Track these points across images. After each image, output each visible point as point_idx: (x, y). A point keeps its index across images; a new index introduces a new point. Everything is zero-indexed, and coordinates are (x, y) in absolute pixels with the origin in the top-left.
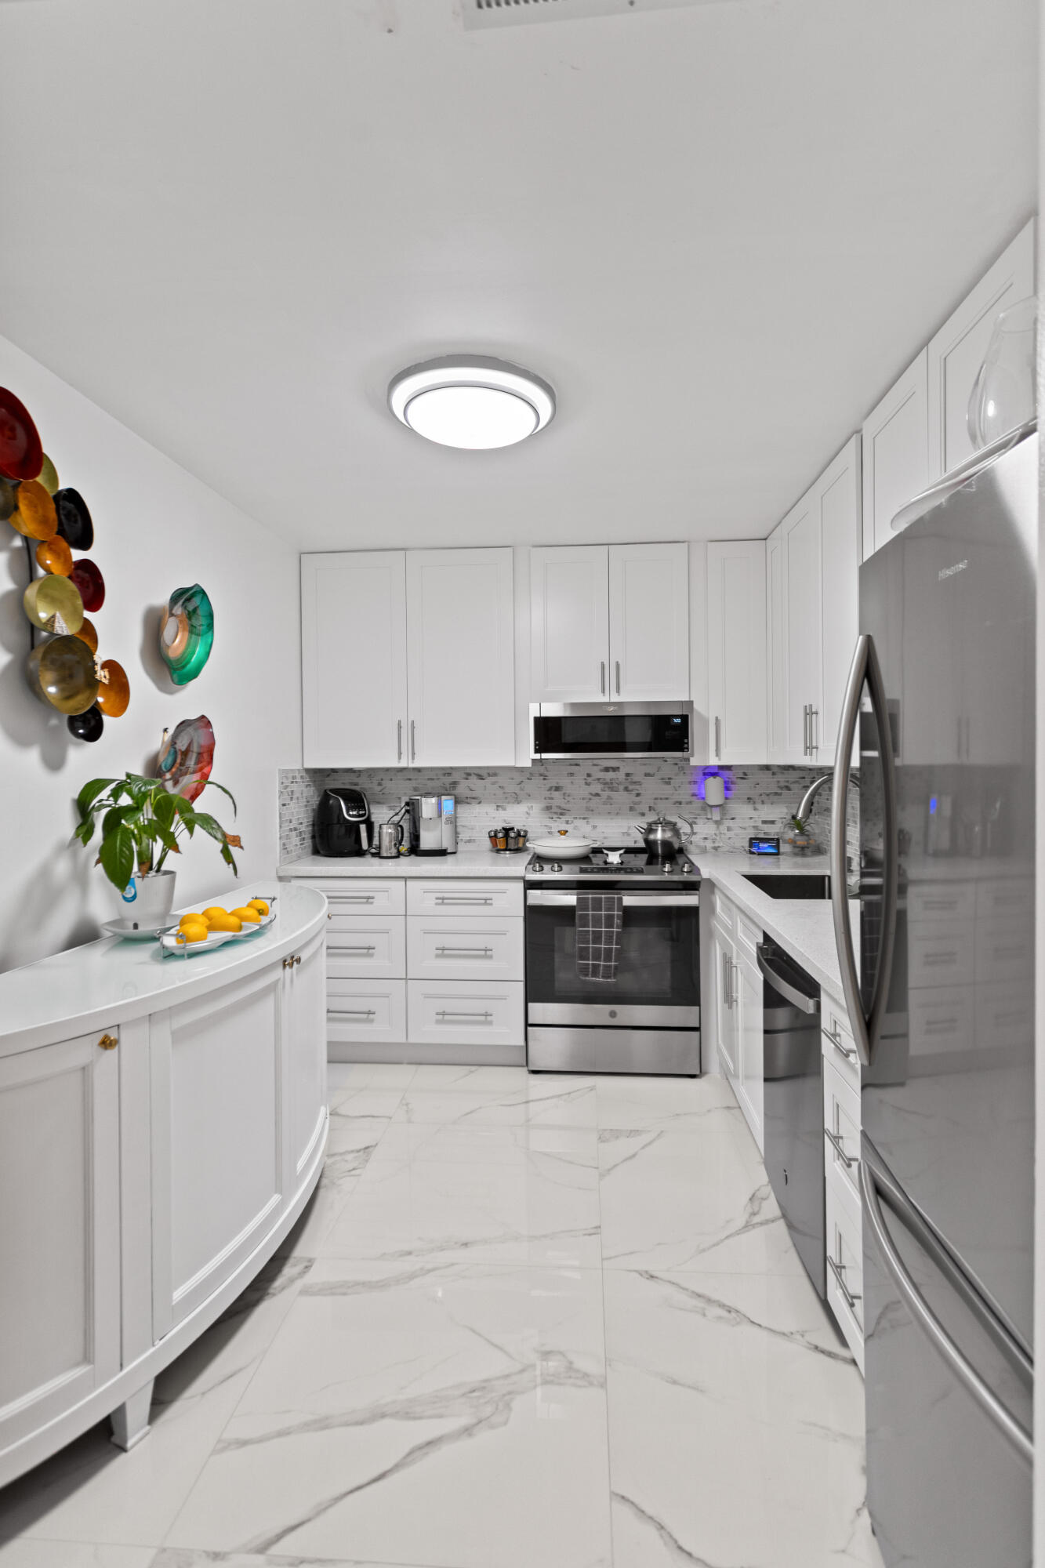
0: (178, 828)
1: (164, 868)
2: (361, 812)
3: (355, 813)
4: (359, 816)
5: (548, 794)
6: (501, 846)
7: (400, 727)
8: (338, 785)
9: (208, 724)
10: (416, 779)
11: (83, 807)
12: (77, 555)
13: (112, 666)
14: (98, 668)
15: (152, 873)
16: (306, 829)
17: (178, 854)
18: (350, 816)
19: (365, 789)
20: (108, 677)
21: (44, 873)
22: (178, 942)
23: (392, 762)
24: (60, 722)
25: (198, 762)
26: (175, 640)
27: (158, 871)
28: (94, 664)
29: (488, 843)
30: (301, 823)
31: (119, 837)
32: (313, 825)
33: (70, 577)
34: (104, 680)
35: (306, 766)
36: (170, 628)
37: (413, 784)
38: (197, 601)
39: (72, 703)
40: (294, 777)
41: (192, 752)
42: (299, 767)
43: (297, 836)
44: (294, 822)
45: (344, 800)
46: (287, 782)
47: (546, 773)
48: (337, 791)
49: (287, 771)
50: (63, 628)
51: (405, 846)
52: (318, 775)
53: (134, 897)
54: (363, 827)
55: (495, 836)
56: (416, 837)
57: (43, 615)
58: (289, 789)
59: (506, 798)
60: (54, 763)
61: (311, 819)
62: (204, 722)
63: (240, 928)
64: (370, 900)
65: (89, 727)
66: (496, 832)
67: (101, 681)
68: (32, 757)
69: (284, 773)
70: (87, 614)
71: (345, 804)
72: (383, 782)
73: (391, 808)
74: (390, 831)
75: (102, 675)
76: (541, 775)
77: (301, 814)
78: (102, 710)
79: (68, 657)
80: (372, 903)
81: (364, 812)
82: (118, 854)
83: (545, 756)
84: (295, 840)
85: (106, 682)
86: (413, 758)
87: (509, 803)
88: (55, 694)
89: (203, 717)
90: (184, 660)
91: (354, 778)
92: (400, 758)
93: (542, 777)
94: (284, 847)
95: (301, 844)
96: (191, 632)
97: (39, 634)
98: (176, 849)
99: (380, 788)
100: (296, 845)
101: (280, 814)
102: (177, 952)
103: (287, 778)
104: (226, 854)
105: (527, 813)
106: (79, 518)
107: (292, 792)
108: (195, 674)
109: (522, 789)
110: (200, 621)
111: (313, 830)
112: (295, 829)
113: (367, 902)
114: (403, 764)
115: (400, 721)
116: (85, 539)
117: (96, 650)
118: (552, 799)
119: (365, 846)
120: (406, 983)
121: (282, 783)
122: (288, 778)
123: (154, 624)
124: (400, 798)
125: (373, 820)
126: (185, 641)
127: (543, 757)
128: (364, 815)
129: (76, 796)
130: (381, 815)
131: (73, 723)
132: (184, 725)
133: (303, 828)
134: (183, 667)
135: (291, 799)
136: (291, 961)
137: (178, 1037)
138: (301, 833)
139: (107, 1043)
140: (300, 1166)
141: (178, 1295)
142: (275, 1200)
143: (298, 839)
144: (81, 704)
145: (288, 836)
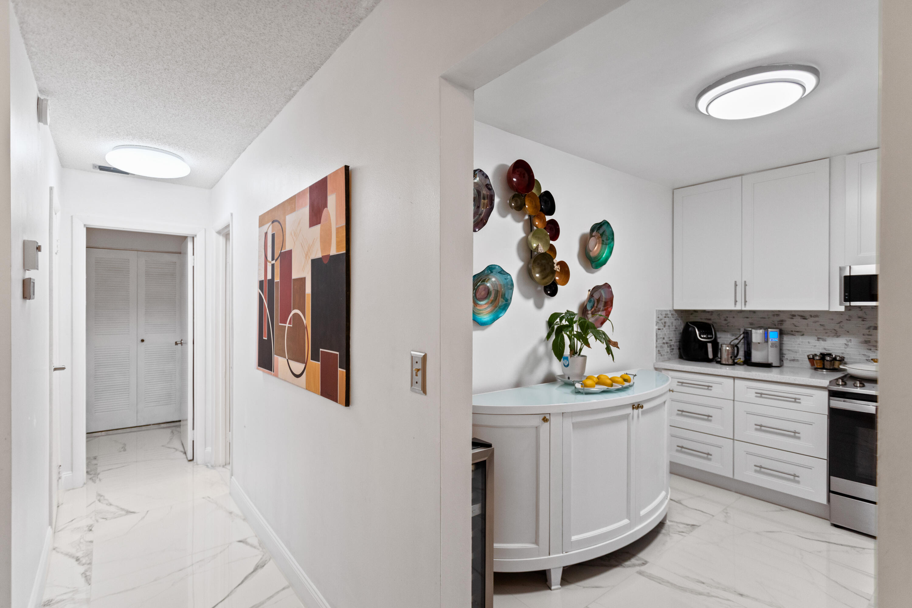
0: (590, 338)
1: (582, 354)
2: (709, 336)
3: (705, 336)
4: (708, 338)
5: (866, 332)
6: (819, 365)
7: (736, 285)
8: (698, 319)
9: (609, 287)
10: (752, 318)
11: (550, 323)
12: (548, 218)
13: (563, 264)
14: (555, 265)
15: (576, 356)
16: (675, 344)
17: (590, 348)
18: (702, 338)
19: (715, 323)
20: (559, 268)
21: (534, 351)
22: (582, 387)
23: (731, 307)
24: (540, 288)
25: (605, 306)
26: (595, 248)
27: (579, 354)
28: (554, 263)
29: (808, 364)
30: (671, 340)
31: (560, 338)
32: (680, 342)
33: (545, 228)
34: (558, 270)
35: (675, 308)
36: (592, 241)
37: (749, 320)
38: (604, 227)
39: (545, 280)
41: (602, 301)
42: (671, 309)
43: (668, 347)
44: (666, 339)
45: (698, 328)
46: (662, 317)
47: (865, 316)
48: (695, 325)
49: (662, 311)
50: (542, 250)
51: (741, 359)
52: (683, 314)
53: (568, 365)
54: (710, 345)
55: (813, 358)
56: (748, 354)
57: (535, 245)
58: (663, 321)
59: (826, 333)
60: (539, 305)
61: (679, 339)
62: (607, 286)
63: (612, 386)
64: (710, 388)
65: (552, 290)
66: (816, 355)
67: (556, 271)
68: (530, 303)
69: (660, 312)
70: (551, 242)
71: (698, 330)
72: (728, 319)
73: (733, 335)
74: (728, 348)
75: (557, 268)
76: (859, 317)
77: (671, 334)
78: (557, 283)
79: (544, 262)
80: (711, 390)
81: (711, 336)
82: (559, 345)
83: (853, 304)
84: (666, 349)
85: (559, 271)
86: (745, 305)
87: (828, 336)
88: (538, 277)
89: (606, 283)
90: (599, 256)
91: (708, 316)
92: (735, 304)
93: (860, 319)
94: (659, 352)
95: (671, 352)
96: (603, 244)
97: (534, 253)
98: (588, 345)
99: (725, 322)
100: (668, 352)
101: (656, 334)
102: (581, 391)
103: (662, 315)
104: (609, 351)
105: (846, 344)
106: (549, 203)
107: (665, 322)
108: (604, 263)
109: (841, 327)
110: (608, 237)
111: (680, 345)
112: (667, 343)
113: (708, 389)
114: (738, 308)
115: (736, 282)
116: (551, 210)
117: (555, 258)
118: (871, 335)
120: (734, 442)
121: (658, 317)
123: (584, 242)
124: (740, 329)
125: (719, 341)
126: (600, 247)
127: (851, 305)
128: (711, 338)
129: (548, 320)
131: (546, 289)
132: (596, 288)
133: (672, 343)
134: (599, 260)
135: (665, 326)
136: (637, 406)
137: (576, 426)
138: (671, 346)
139: (545, 420)
140: (643, 512)
141: (574, 538)
142: (626, 521)
143: (669, 349)
144: (548, 281)
145: (661, 347)
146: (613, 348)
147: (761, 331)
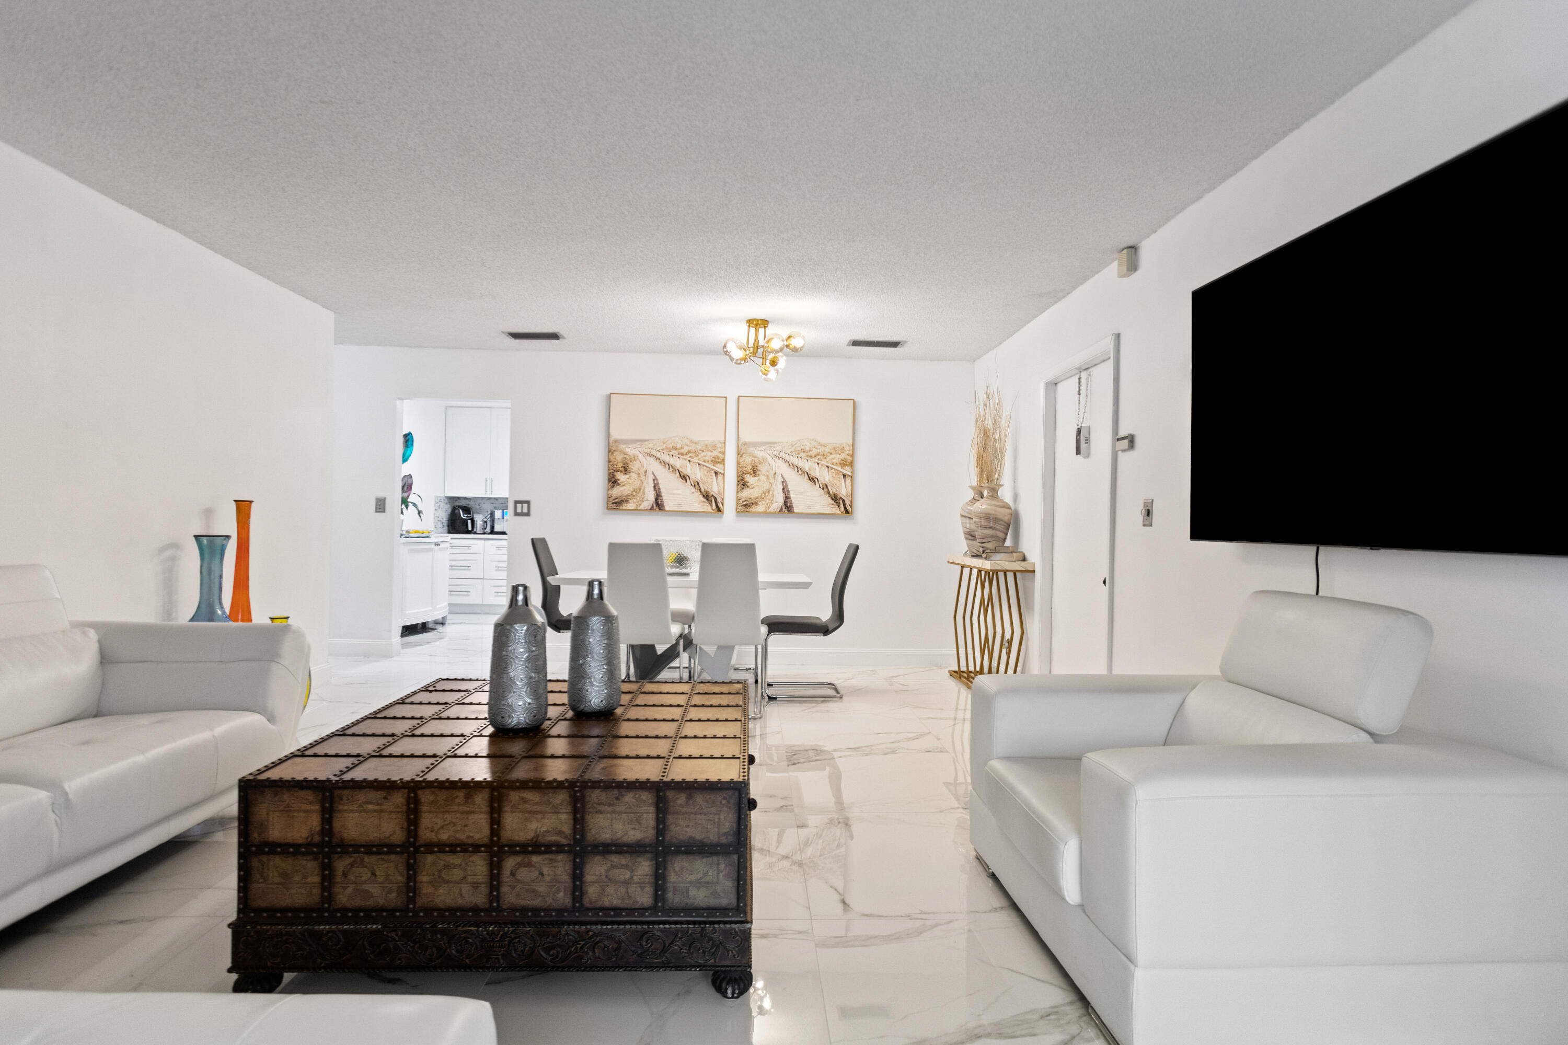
2: (469, 515)
3: (466, 515)
4: (468, 517)
7: (486, 481)
8: (460, 503)
10: (495, 502)
16: (445, 522)
18: (464, 517)
19: (473, 506)
23: (483, 495)
25: (407, 488)
30: (443, 517)
32: (449, 519)
35: (446, 495)
37: (494, 504)
38: (409, 437)
40: (440, 499)
42: (444, 495)
44: (440, 517)
45: (462, 510)
46: (438, 501)
48: (460, 507)
49: (437, 496)
51: (488, 530)
52: (452, 499)
54: (469, 522)
56: (493, 527)
61: (447, 515)
64: (468, 548)
69: (437, 497)
71: (463, 512)
72: (479, 504)
73: (483, 515)
74: (480, 524)
77: (444, 513)
81: (471, 515)
84: (440, 525)
86: (491, 493)
89: (410, 474)
91: (467, 502)
92: (487, 493)
94: (435, 526)
95: (443, 527)
99: (479, 507)
100: (440, 528)
101: (436, 512)
107: (439, 505)
110: (410, 443)
111: (448, 523)
112: (440, 521)
114: (488, 496)
115: (486, 479)
119: (470, 528)
120: (483, 581)
122: (438, 500)
124: (487, 510)
125: (475, 519)
128: (470, 517)
130: (479, 519)
132: (404, 477)
133: (444, 521)
135: (439, 508)
136: (437, 544)
137: (410, 551)
138: (443, 523)
140: (438, 606)
141: (407, 612)
142: (431, 608)
143: (441, 525)
145: (437, 523)
146: (421, 514)
147: (500, 511)
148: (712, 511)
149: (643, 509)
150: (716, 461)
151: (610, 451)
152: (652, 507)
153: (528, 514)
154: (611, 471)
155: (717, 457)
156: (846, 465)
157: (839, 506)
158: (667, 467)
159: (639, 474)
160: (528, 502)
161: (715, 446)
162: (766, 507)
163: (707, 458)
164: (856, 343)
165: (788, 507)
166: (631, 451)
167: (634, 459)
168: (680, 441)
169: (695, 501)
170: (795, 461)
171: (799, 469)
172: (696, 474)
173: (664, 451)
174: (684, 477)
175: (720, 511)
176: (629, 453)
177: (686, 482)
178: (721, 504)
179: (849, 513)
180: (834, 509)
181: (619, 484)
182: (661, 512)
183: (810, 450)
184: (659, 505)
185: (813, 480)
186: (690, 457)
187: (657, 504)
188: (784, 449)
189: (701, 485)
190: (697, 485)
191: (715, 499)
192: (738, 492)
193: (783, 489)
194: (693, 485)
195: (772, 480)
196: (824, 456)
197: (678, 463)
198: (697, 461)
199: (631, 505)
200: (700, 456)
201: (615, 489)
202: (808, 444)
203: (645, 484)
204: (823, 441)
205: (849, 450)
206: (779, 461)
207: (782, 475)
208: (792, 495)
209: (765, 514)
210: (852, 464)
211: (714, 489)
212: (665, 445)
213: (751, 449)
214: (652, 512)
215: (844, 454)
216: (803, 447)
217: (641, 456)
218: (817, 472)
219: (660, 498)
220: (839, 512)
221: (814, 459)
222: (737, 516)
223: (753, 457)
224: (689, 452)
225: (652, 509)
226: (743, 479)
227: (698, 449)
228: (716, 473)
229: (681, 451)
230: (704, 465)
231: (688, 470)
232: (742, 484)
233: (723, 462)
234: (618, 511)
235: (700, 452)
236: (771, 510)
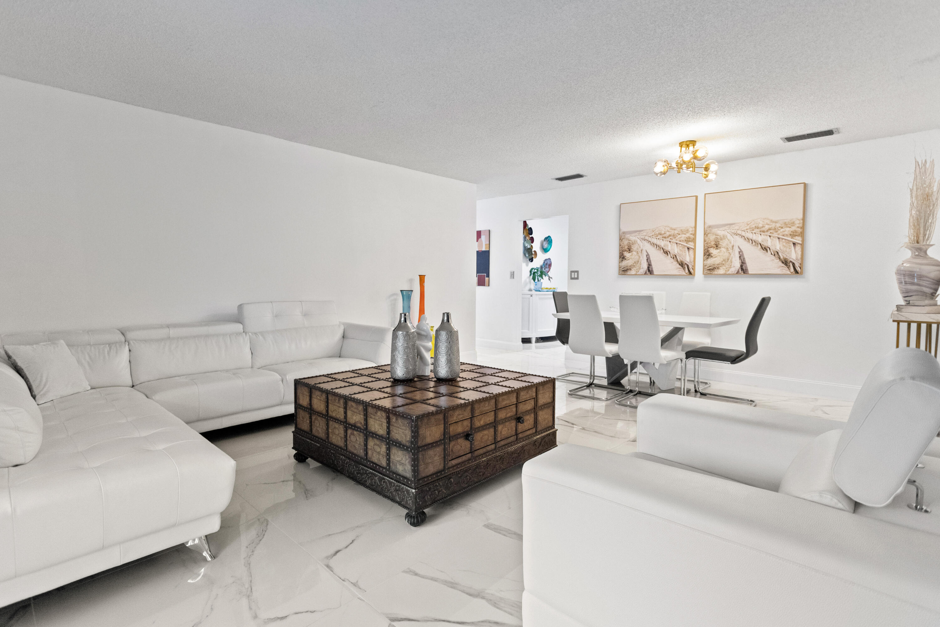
0: (544, 276)
9: (550, 259)
11: (531, 272)
12: (531, 236)
13: (535, 251)
17: (544, 279)
21: (525, 282)
24: (528, 259)
25: (549, 266)
26: (546, 245)
27: (540, 281)
28: (533, 251)
31: (535, 276)
33: (530, 239)
36: (545, 243)
38: (549, 238)
41: (548, 264)
50: (529, 247)
53: (536, 285)
57: (526, 245)
60: (527, 265)
62: (549, 259)
65: (531, 260)
68: (525, 264)
70: (532, 244)
75: (533, 253)
78: (534, 258)
79: (529, 251)
82: (534, 278)
88: (527, 255)
90: (547, 248)
96: (548, 244)
97: (526, 248)
104: (549, 279)
106: (531, 231)
108: (549, 251)
110: (550, 242)
116: (531, 234)
117: (533, 249)
123: (542, 244)
129: (530, 270)
131: (530, 260)
132: (546, 260)
134: (547, 250)
137: (540, 299)
139: (531, 296)
144: (530, 257)
146: (551, 279)
148: (685, 274)
149: (640, 274)
150: (688, 240)
151: (621, 239)
152: (646, 272)
153: (577, 278)
154: (621, 251)
155: (689, 238)
156: (796, 235)
157: (789, 267)
158: (655, 246)
159: (638, 252)
160: (577, 272)
161: (688, 230)
162: (726, 271)
163: (682, 239)
164: (789, 139)
165: (743, 269)
166: (633, 238)
167: (634, 243)
168: (663, 229)
169: (674, 268)
170: (750, 236)
171: (753, 242)
172: (674, 249)
173: (654, 237)
174: (666, 253)
175: (691, 274)
176: (632, 240)
177: (668, 255)
178: (692, 269)
179: (798, 273)
180: (784, 270)
181: (626, 259)
182: (651, 276)
183: (763, 227)
184: (650, 271)
185: (765, 249)
186: (671, 239)
187: (649, 270)
188: (741, 228)
189: (677, 257)
190: (675, 257)
191: (688, 266)
192: (704, 260)
193: (740, 257)
194: (672, 257)
195: (731, 251)
196: (776, 230)
197: (662, 243)
198: (675, 241)
199: (633, 272)
200: (677, 238)
201: (623, 262)
202: (761, 222)
203: (641, 258)
204: (774, 219)
205: (799, 224)
206: (736, 237)
207: (739, 247)
208: (747, 261)
209: (725, 275)
210: (802, 234)
211: (687, 258)
212: (654, 233)
213: (715, 230)
214: (645, 276)
215: (793, 227)
216: (757, 225)
217: (639, 241)
218: (769, 243)
219: (650, 267)
220: (789, 273)
221: (766, 233)
222: (705, 277)
223: (716, 235)
224: (670, 236)
225: (645, 273)
226: (708, 251)
227: (676, 233)
228: (688, 248)
229: (664, 235)
230: (680, 244)
231: (669, 248)
232: (707, 254)
233: (694, 240)
234: (625, 276)
235: (677, 235)
236: (729, 272)
